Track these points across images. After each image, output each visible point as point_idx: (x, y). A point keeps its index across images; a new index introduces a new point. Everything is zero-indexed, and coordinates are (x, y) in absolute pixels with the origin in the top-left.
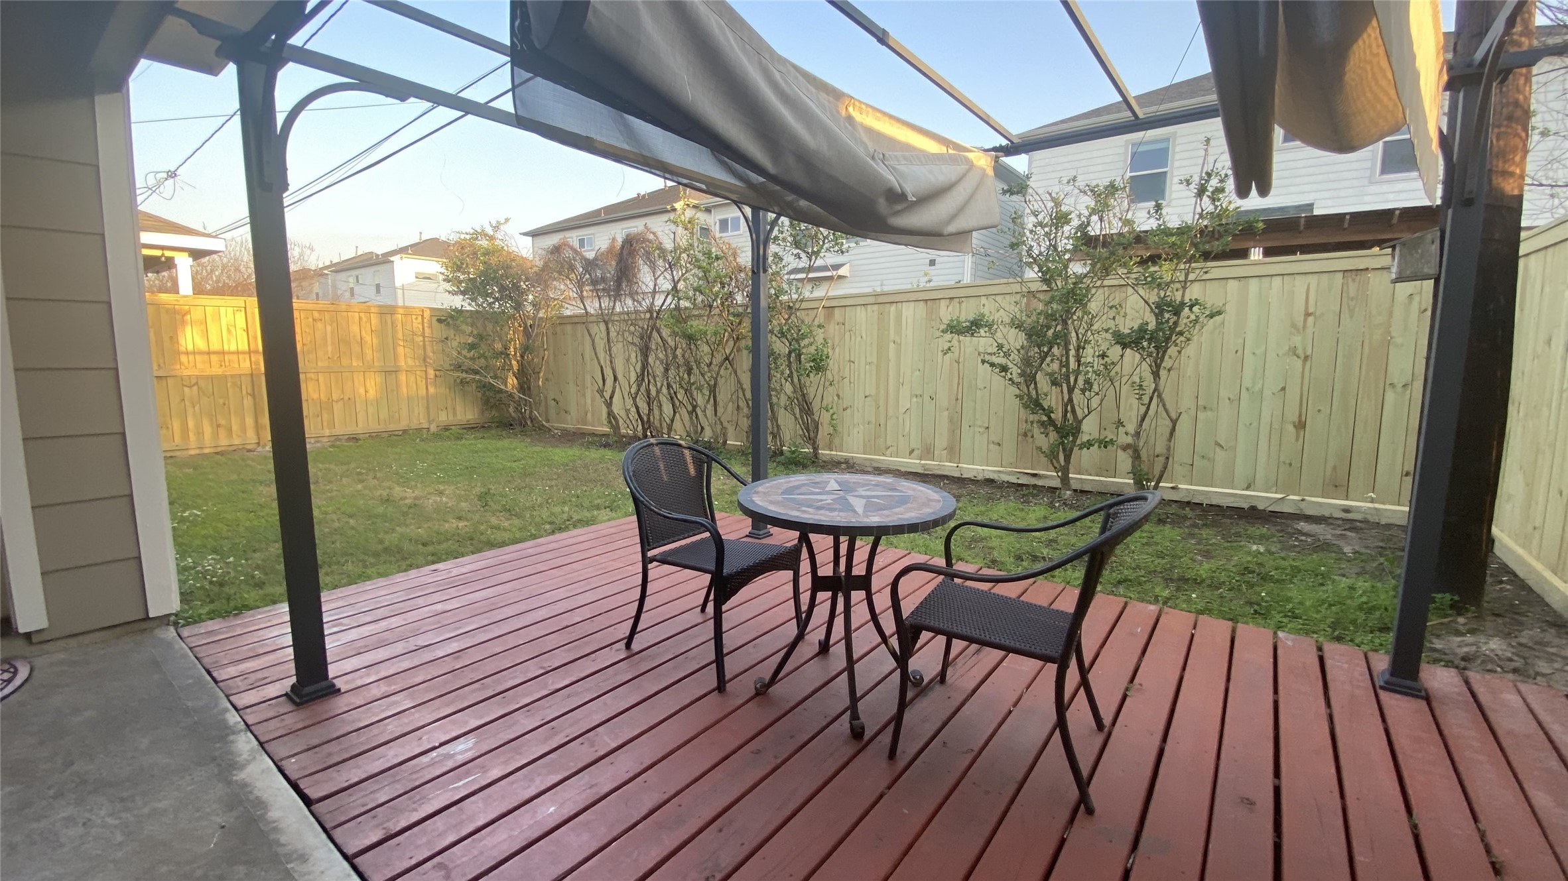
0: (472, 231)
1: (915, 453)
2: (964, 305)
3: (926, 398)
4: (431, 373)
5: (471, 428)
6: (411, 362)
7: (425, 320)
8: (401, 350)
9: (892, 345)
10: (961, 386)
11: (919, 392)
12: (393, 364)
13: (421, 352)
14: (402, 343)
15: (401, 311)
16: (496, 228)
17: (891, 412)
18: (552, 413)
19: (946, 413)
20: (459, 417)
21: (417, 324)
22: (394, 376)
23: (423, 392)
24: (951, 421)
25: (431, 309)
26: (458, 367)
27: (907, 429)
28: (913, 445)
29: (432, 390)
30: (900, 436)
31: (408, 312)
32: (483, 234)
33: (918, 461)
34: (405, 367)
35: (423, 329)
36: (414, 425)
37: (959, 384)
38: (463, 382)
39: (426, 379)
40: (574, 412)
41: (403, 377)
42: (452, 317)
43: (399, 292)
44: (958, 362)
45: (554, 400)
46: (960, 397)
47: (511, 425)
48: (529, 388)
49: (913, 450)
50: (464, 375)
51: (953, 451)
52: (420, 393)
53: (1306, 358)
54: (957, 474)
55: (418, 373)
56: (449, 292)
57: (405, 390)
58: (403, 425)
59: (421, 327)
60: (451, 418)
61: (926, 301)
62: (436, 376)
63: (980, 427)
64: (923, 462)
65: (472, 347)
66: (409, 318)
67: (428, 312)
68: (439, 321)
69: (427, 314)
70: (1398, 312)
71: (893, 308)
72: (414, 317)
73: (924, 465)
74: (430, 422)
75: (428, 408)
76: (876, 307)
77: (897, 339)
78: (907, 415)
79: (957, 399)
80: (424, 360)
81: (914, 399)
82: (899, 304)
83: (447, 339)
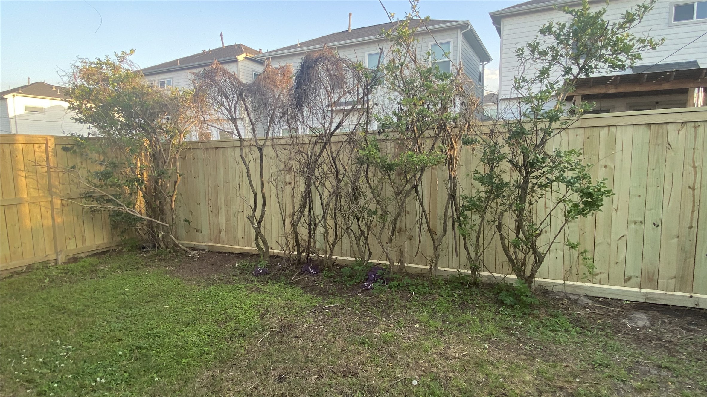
0: (96, 61)
1: (633, 281)
2: (700, 130)
3: (649, 225)
4: (58, 202)
5: (100, 254)
6: (34, 193)
7: (50, 149)
8: (22, 182)
10: (696, 214)
11: (639, 219)
12: (13, 197)
13: (45, 181)
14: (23, 174)
15: (21, 140)
16: (122, 58)
17: (599, 239)
18: (182, 232)
19: (675, 241)
20: (88, 244)
21: (40, 153)
22: (15, 209)
23: (48, 222)
24: (682, 249)
25: (56, 138)
26: (89, 196)
27: (622, 257)
28: (629, 273)
29: (59, 220)
30: (612, 263)
31: (30, 140)
32: (108, 63)
33: (638, 290)
34: (28, 199)
35: (48, 158)
36: (40, 257)
37: (693, 211)
38: (93, 211)
39: (52, 209)
40: (205, 231)
41: (25, 209)
42: (79, 145)
43: (12, 122)
44: (693, 189)
45: (186, 220)
46: (695, 224)
47: (144, 248)
48: (162, 211)
49: (629, 278)
50: (94, 204)
51: (684, 279)
52: (45, 222)
54: (690, 304)
55: (42, 204)
56: (76, 120)
57: (28, 223)
58: (28, 260)
59: (44, 155)
60: (80, 245)
61: (649, 125)
62: (63, 205)
64: (643, 290)
65: (106, 175)
66: (31, 146)
67: (53, 140)
68: (65, 149)
69: (51, 143)
71: (604, 131)
72: (36, 146)
73: (646, 294)
74: (57, 253)
75: (54, 238)
76: (581, 131)
77: (610, 164)
78: (622, 244)
79: (691, 227)
80: (49, 190)
81: (633, 226)
82: (613, 129)
83: (74, 167)
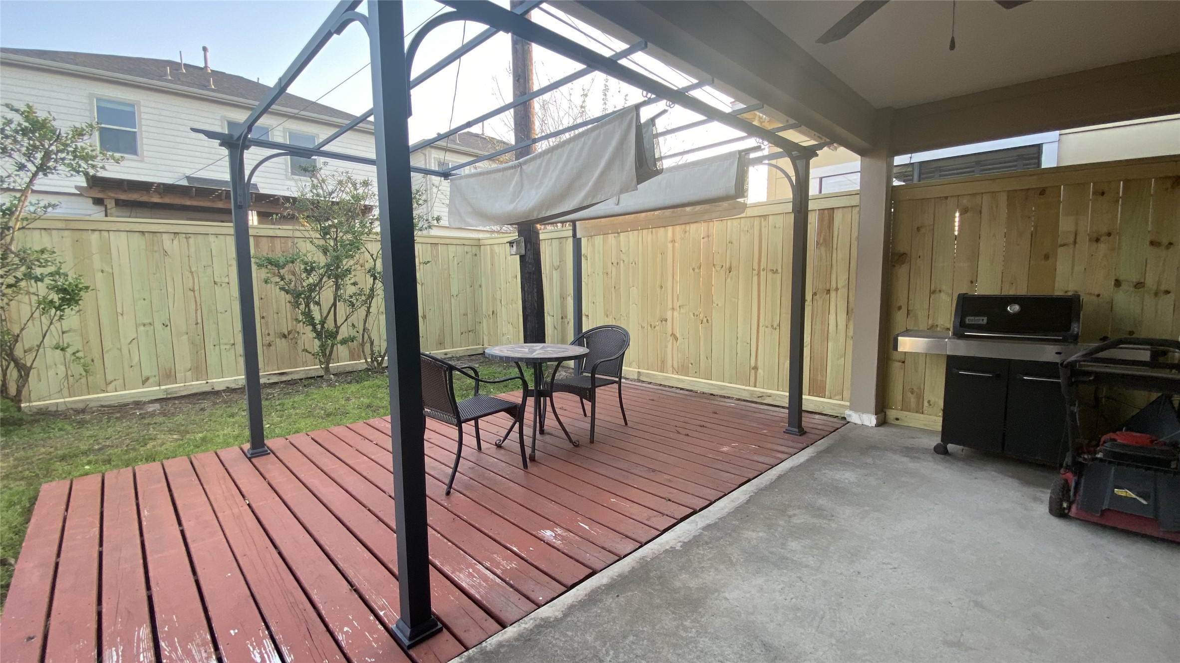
1: (151, 381)
2: (191, 241)
3: (158, 326)
9: (99, 276)
10: (199, 312)
11: (147, 321)
17: (107, 345)
19: (185, 337)
24: (193, 343)
27: (136, 360)
28: (146, 373)
30: (126, 368)
33: (158, 388)
37: (196, 310)
44: (193, 291)
46: (200, 321)
49: (147, 379)
51: (199, 369)
53: (422, 284)
61: (143, 232)
63: (226, 344)
64: (163, 387)
70: (451, 264)
73: (166, 390)
78: (133, 347)
79: (197, 324)
81: (142, 328)
